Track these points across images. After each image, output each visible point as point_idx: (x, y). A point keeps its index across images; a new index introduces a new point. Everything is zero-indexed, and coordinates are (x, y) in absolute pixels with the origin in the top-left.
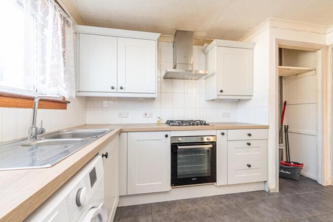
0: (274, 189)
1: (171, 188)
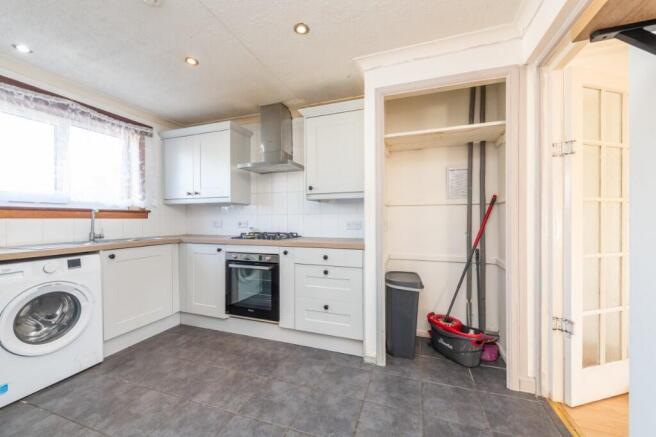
0: (372, 358)
1: (227, 316)
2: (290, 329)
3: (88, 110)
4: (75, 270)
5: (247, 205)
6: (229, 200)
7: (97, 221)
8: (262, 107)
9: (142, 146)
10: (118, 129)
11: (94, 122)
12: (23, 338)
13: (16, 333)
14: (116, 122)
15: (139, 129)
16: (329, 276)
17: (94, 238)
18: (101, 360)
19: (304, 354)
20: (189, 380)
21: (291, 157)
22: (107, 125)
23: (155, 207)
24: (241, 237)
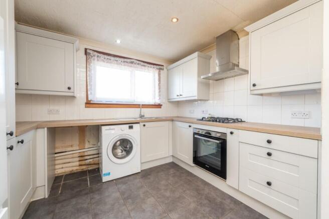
1: (194, 165)
2: (235, 189)
3: (140, 62)
4: (131, 130)
5: (208, 100)
6: (196, 98)
7: (142, 109)
8: (217, 38)
9: (159, 74)
10: (150, 69)
11: (143, 67)
12: (115, 155)
13: (112, 152)
14: (150, 65)
15: (158, 67)
16: (272, 157)
17: (142, 116)
18: (140, 171)
19: (246, 213)
20: (170, 199)
21: (238, 66)
22: (146, 68)
23: (164, 103)
24: (202, 119)
